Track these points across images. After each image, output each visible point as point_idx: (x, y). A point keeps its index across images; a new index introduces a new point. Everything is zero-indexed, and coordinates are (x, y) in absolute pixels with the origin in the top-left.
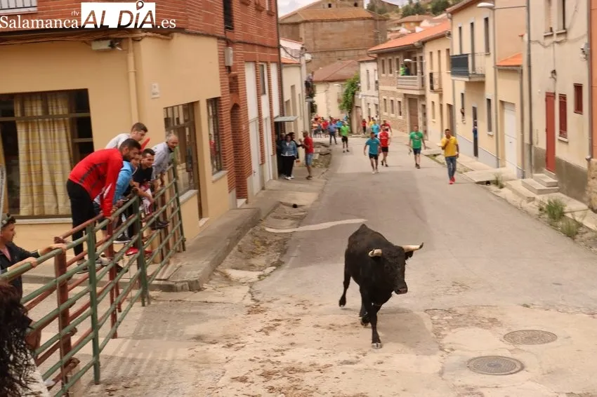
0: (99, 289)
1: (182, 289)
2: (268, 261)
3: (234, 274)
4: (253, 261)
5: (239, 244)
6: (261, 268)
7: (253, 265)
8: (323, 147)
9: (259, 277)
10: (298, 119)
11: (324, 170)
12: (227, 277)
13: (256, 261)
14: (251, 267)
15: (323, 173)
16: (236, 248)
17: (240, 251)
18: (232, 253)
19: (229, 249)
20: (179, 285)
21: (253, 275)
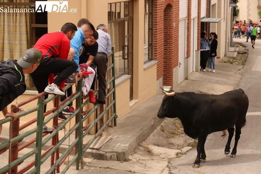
0: (43, 152)
1: (111, 158)
2: (185, 141)
3: (156, 149)
4: (173, 140)
5: (162, 124)
6: (179, 147)
7: (173, 144)
8: (241, 47)
9: (177, 154)
10: (222, 21)
11: (241, 67)
12: (149, 152)
13: (175, 141)
14: (170, 145)
15: (240, 70)
16: (159, 128)
17: (163, 131)
18: (155, 131)
19: (153, 128)
20: (108, 155)
21: (172, 153)
